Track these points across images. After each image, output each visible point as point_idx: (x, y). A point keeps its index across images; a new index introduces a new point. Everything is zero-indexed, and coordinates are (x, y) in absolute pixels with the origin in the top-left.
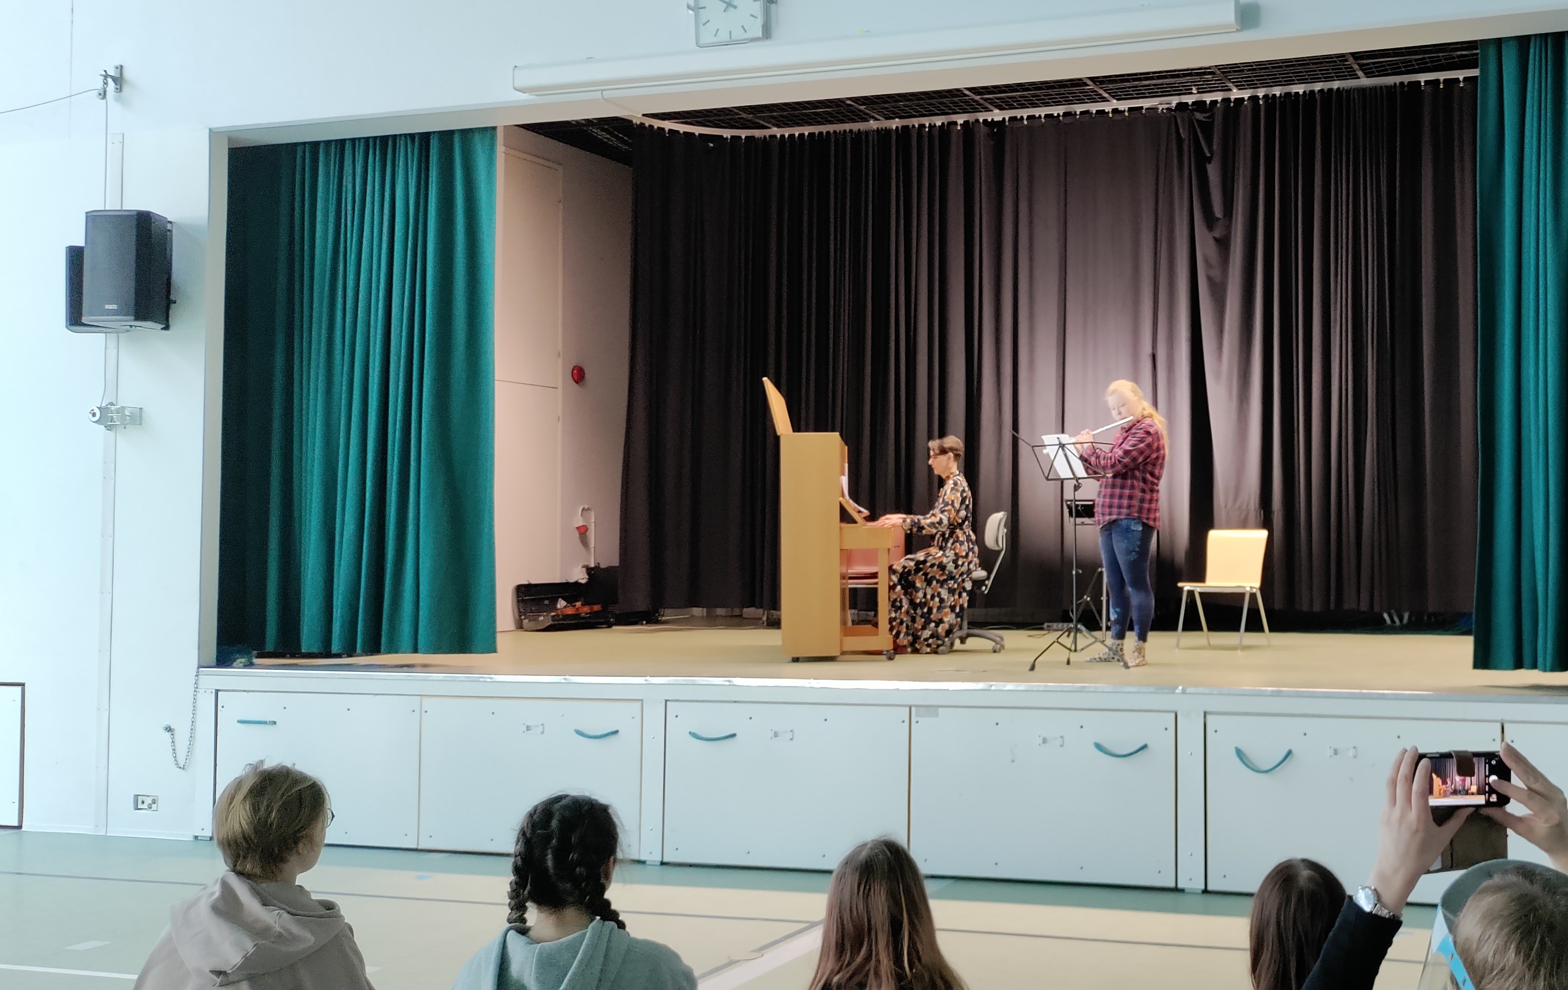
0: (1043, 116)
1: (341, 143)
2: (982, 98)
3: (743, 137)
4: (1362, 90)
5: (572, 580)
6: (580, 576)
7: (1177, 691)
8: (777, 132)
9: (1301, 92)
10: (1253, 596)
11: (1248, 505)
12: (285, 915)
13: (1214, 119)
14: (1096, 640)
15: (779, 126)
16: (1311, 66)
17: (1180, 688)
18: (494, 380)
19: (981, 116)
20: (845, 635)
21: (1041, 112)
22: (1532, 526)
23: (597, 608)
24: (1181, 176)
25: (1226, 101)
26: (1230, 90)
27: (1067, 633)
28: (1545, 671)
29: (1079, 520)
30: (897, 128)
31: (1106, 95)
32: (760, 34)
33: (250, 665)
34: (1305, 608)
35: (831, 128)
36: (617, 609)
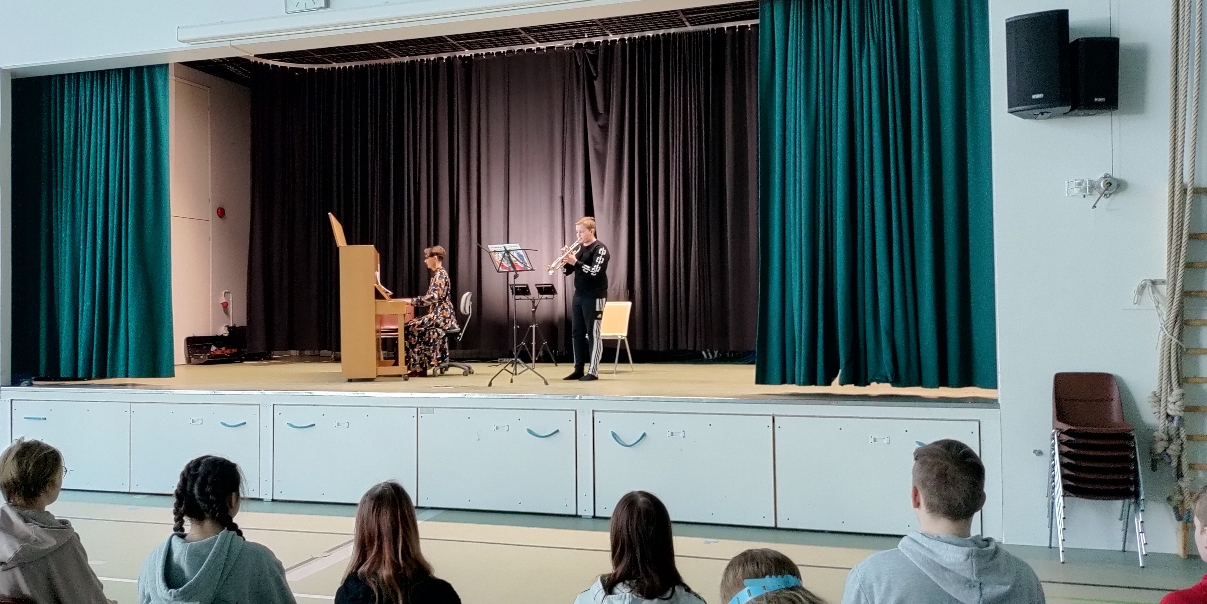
0: (495, 53)
1: (78, 75)
2: (458, 43)
3: (316, 69)
4: (689, 34)
5: (220, 334)
6: (223, 331)
7: (576, 398)
8: (336, 65)
9: (651, 35)
10: (623, 341)
11: (620, 286)
12: (38, 528)
13: (598, 54)
14: (528, 368)
15: (337, 62)
16: (657, 19)
17: (578, 396)
18: (170, 216)
19: (458, 54)
20: (379, 366)
21: (494, 50)
22: (792, 300)
23: (234, 351)
24: (579, 89)
25: (606, 42)
26: (608, 35)
27: (511, 364)
28: (800, 385)
29: (518, 297)
30: (407, 61)
31: (532, 40)
32: (323, 5)
33: (31, 385)
34: (655, 349)
35: (367, 62)
36: (246, 351)
